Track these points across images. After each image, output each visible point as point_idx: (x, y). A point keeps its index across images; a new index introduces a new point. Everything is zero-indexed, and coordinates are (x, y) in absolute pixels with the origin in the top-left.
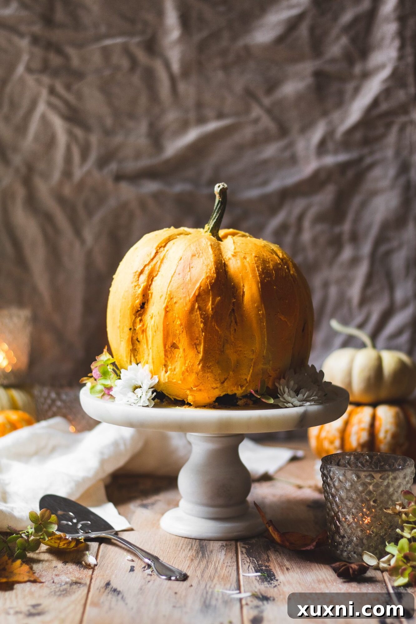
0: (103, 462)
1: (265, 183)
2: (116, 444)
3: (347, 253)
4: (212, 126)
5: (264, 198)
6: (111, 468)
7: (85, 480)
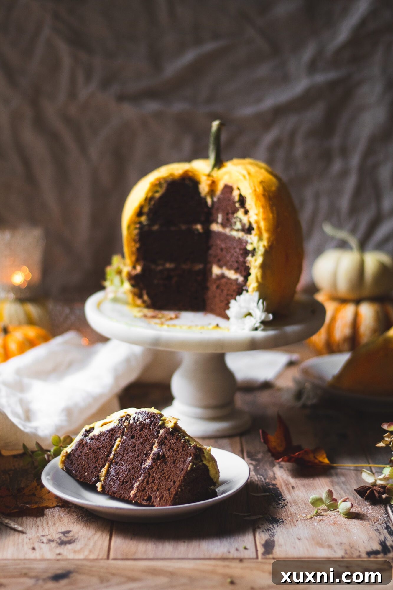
0: (117, 378)
1: (259, 100)
2: (128, 360)
3: (337, 166)
4: (209, 47)
5: (259, 116)
6: (124, 382)
7: (101, 396)
